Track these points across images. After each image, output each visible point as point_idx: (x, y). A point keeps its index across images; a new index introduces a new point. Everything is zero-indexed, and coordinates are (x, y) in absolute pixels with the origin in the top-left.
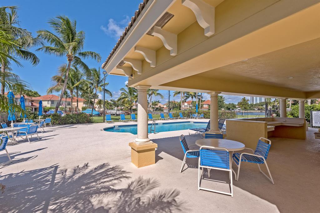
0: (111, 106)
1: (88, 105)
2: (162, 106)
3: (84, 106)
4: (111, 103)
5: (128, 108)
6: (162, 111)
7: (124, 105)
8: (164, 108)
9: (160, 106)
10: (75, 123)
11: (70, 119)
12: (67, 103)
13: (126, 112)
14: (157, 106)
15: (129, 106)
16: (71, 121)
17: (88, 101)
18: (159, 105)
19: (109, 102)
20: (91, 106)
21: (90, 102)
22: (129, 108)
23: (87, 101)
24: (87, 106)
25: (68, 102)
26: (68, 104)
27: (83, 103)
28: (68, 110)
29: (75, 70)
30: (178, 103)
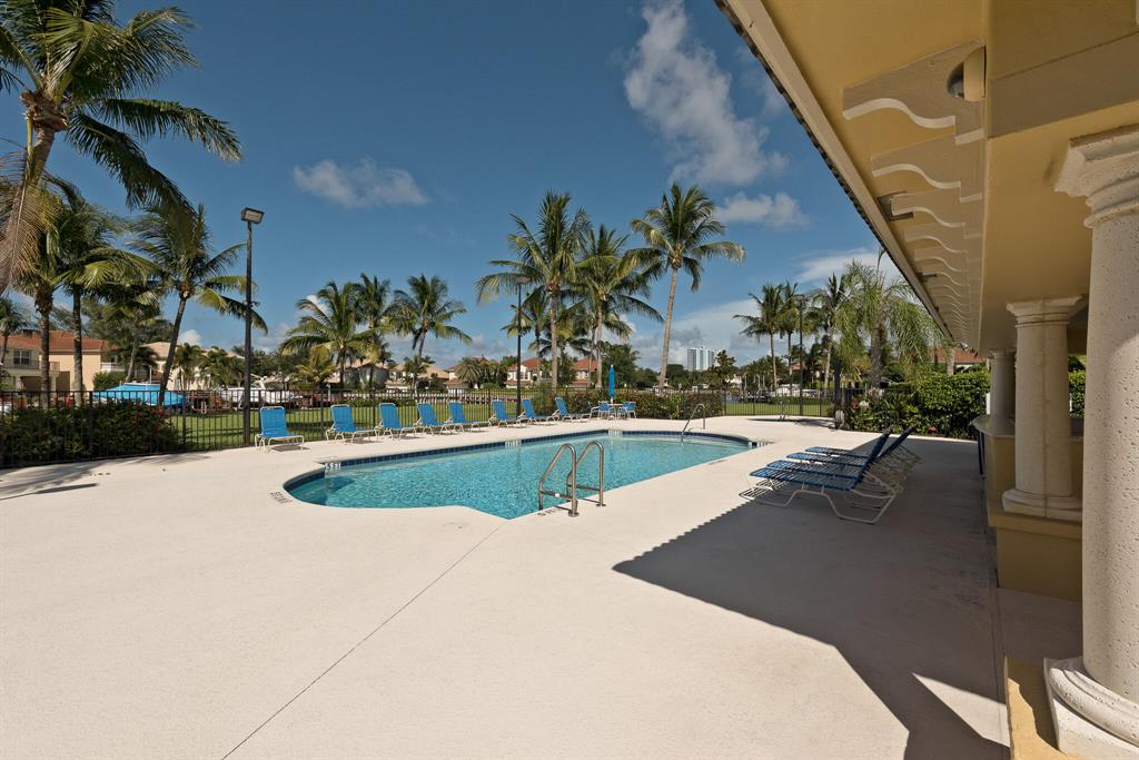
0: (237, 370)
1: (127, 367)
2: (441, 375)
3: (107, 368)
4: (239, 360)
5: (310, 379)
6: (442, 391)
7: (297, 371)
8: (447, 379)
9: (433, 375)
10: (78, 454)
11: (46, 438)
12: (10, 357)
13: (306, 394)
14: (421, 376)
15: (316, 374)
16: (53, 445)
17: (130, 348)
18: (431, 370)
19: (231, 355)
20: (143, 370)
21: (138, 355)
22: (317, 379)
23: (121, 350)
24: (123, 370)
25: (17, 352)
26: (16, 361)
27: (99, 357)
28: (19, 385)
29: (66, 202)
30: (496, 364)
